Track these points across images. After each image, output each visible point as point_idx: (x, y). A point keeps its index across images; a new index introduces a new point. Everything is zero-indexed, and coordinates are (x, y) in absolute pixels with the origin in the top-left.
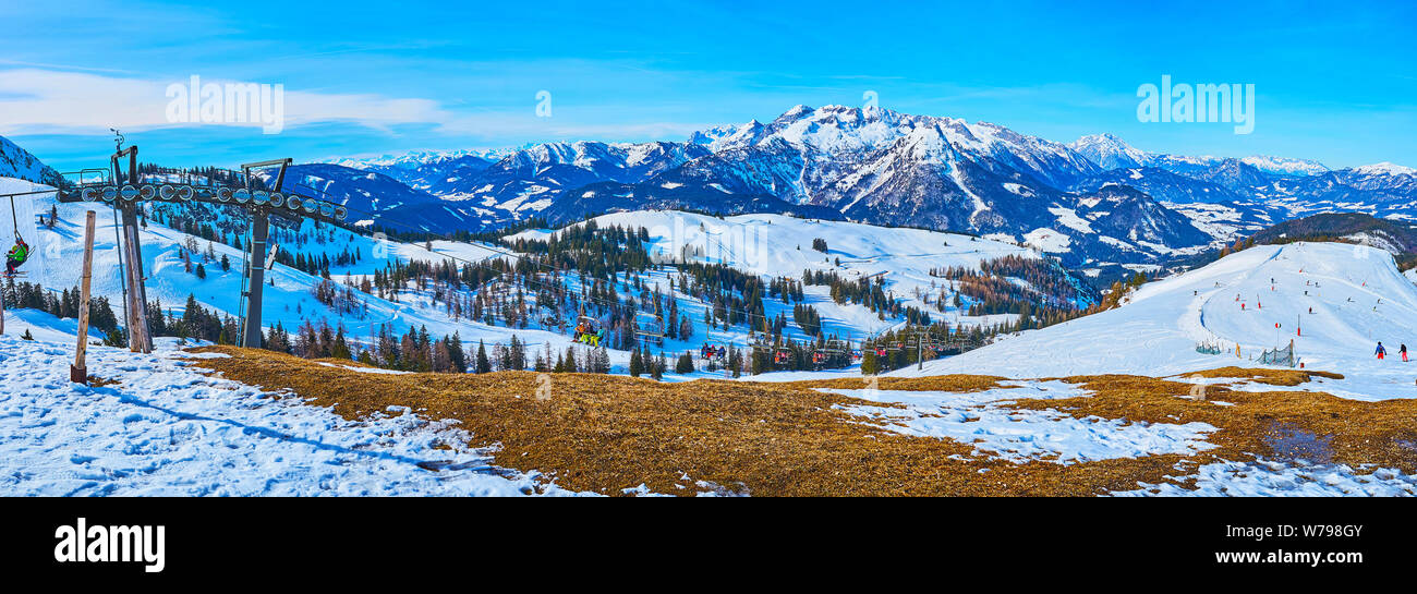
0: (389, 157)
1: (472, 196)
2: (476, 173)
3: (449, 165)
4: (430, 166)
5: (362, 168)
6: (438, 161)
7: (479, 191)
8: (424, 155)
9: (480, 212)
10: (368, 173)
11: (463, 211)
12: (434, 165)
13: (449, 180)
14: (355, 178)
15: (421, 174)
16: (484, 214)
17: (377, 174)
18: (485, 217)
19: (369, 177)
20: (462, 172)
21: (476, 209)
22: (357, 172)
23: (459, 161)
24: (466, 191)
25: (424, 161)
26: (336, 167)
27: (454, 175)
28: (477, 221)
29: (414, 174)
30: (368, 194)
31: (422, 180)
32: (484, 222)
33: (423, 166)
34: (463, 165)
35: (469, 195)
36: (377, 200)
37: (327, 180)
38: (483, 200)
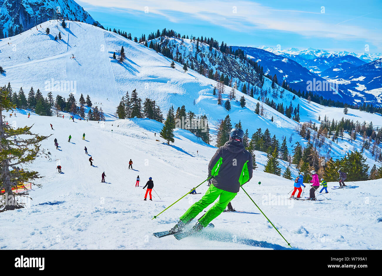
0: (296, 50)
1: (349, 82)
2: (353, 68)
3: (335, 60)
4: (322, 59)
5: (278, 54)
6: (328, 56)
7: (355, 80)
8: (319, 51)
9: (354, 94)
10: (283, 58)
11: (342, 91)
12: (325, 58)
13: (335, 70)
14: (275, 60)
15: (316, 64)
16: (356, 95)
17: (289, 60)
18: (357, 97)
19: (284, 60)
20: (344, 66)
21: (351, 91)
22: (277, 57)
23: (343, 58)
24: (346, 78)
25: (319, 55)
26: (263, 51)
27: (338, 67)
28: (352, 99)
29: (311, 62)
30: (281, 71)
31: (316, 67)
32: (356, 100)
33: (318, 58)
34: (345, 61)
35: (347, 81)
36: (286, 76)
37: (257, 59)
38: (357, 86)
